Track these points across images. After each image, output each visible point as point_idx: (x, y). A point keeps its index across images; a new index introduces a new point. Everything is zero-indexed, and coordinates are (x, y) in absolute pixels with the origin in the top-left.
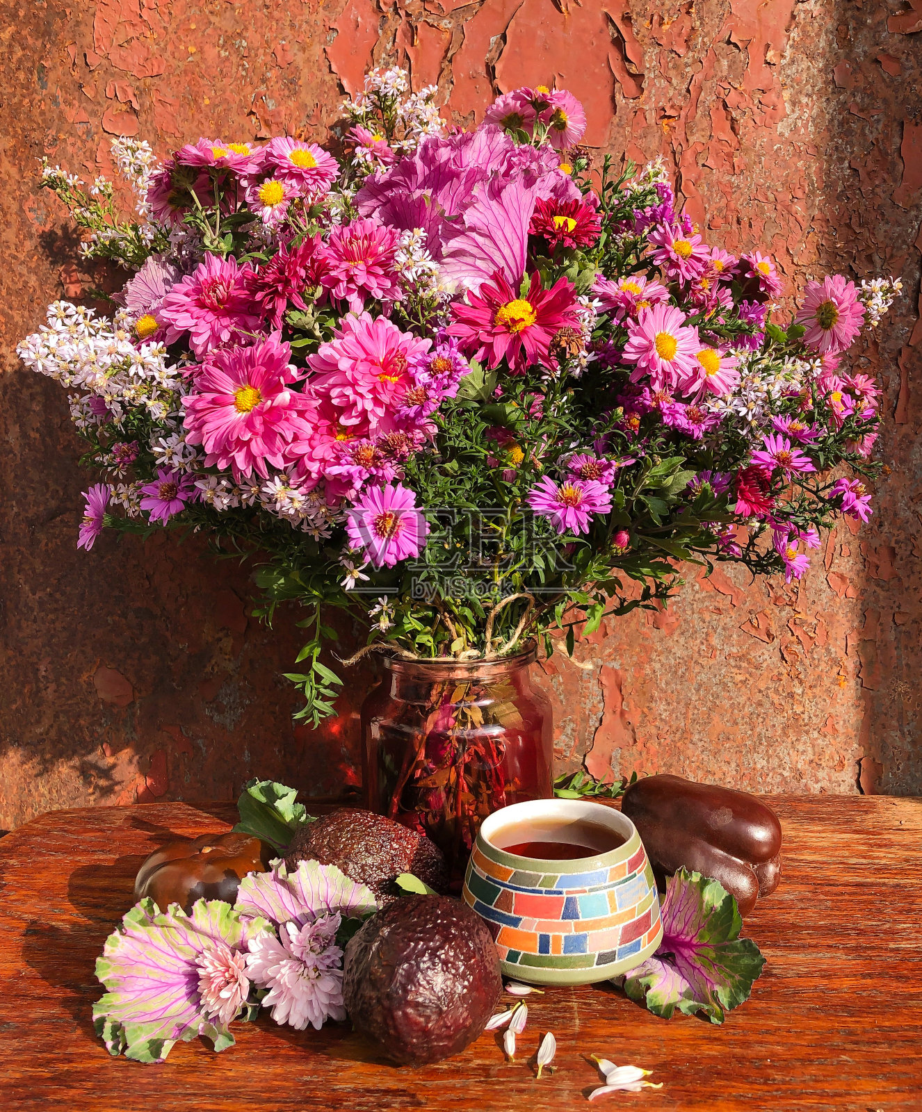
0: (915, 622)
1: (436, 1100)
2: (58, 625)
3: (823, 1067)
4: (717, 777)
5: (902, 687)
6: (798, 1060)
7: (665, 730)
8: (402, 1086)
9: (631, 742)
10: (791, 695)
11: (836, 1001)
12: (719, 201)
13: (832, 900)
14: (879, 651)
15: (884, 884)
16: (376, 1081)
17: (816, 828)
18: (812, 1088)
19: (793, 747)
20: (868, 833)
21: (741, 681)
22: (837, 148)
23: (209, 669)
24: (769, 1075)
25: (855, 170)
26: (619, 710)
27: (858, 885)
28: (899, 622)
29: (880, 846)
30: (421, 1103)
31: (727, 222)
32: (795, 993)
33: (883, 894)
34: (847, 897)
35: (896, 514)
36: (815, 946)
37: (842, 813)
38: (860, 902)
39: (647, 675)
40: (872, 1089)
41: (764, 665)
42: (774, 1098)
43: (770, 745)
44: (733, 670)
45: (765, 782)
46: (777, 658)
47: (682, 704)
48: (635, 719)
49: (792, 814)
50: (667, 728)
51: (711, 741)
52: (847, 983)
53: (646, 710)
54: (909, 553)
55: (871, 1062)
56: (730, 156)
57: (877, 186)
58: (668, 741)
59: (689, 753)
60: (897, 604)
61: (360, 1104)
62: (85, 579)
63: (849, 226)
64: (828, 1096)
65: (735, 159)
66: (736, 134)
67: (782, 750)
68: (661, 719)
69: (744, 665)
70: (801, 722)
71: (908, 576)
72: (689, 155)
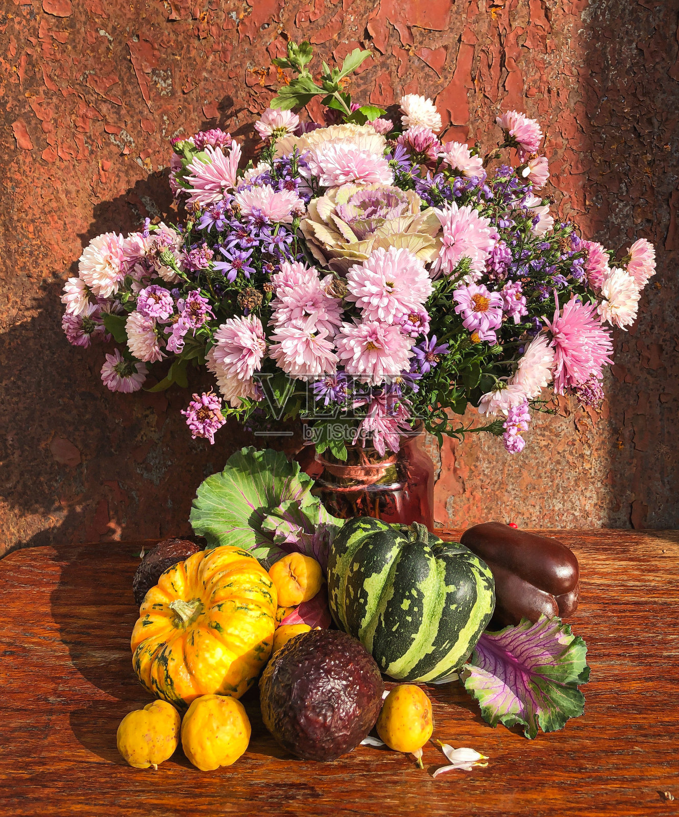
0: (675, 400)
1: (331, 792)
2: (21, 406)
3: (622, 757)
4: (525, 517)
5: (664, 449)
6: (603, 751)
7: (487, 483)
8: (303, 780)
9: (461, 491)
10: (582, 456)
11: (627, 701)
12: (534, 75)
13: (618, 617)
14: (648, 423)
15: (655, 603)
16: (283, 776)
17: (601, 557)
18: (615, 775)
19: (583, 494)
20: (640, 560)
21: (545, 446)
22: (627, 32)
23: (139, 438)
24: (582, 764)
25: (641, 50)
26: (452, 468)
27: (636, 603)
28: (663, 400)
29: (649, 571)
30: (319, 795)
31: (540, 91)
32: (596, 695)
33: (655, 611)
34: (628, 614)
35: (664, 320)
36: (608, 655)
37: (619, 544)
38: (638, 618)
39: (474, 441)
40: (660, 774)
41: (562, 434)
42: (588, 784)
43: (565, 493)
44: (538, 438)
45: (560, 520)
46: (571, 429)
47: (500, 463)
48: (465, 474)
49: (583, 545)
50: (489, 481)
51: (521, 490)
52: (635, 685)
53: (473, 467)
54: (672, 349)
55: (657, 752)
56: (544, 38)
57: (657, 63)
58: (489, 490)
59: (505, 499)
60: (662, 387)
61: (271, 797)
62: (40, 370)
63: (634, 95)
64: (627, 781)
65: (548, 41)
66: (549, 21)
67: (574, 496)
68: (484, 474)
69: (547, 433)
70: (589, 476)
71: (671, 366)
72: (511, 37)
